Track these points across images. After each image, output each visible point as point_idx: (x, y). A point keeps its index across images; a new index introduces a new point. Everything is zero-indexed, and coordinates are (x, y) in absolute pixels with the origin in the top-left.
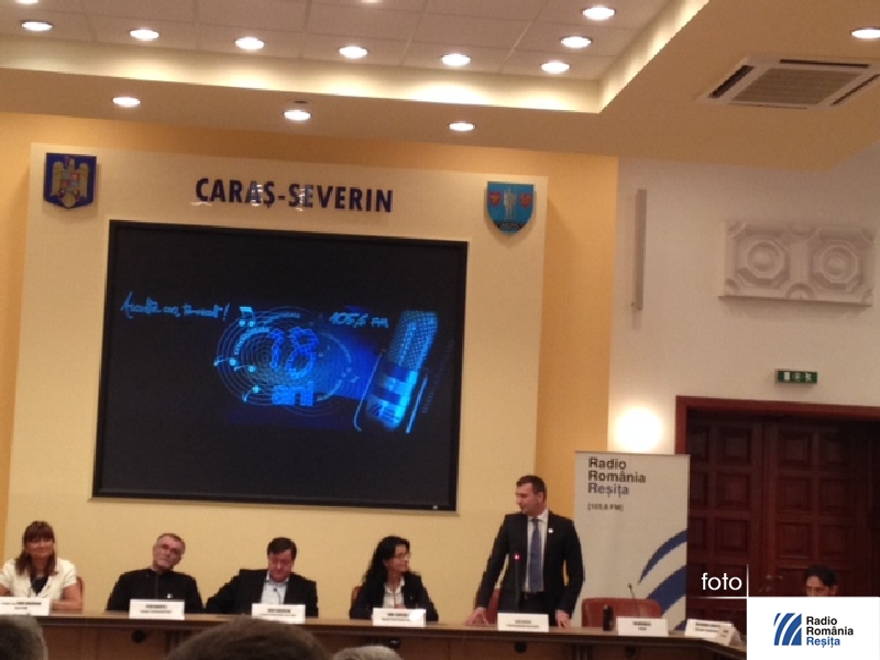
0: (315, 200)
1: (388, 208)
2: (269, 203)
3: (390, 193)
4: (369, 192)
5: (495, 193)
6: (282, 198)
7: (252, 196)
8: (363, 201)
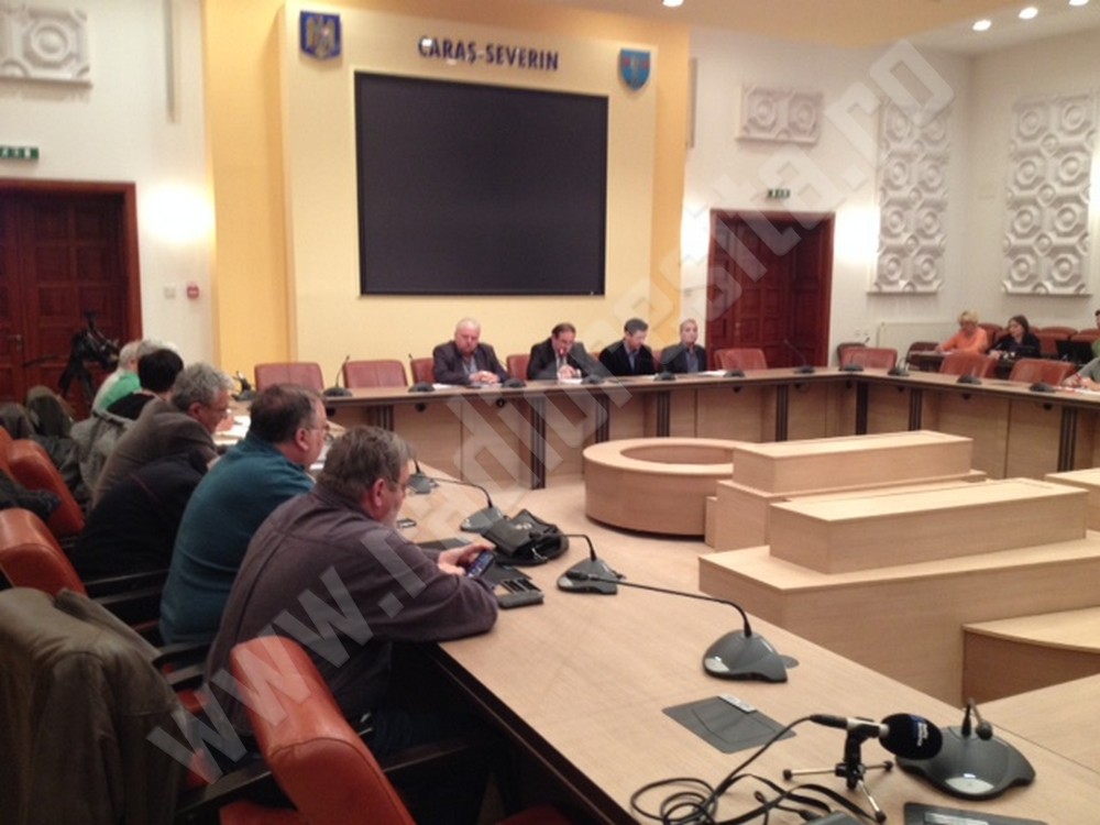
0: (505, 58)
1: (555, 66)
2: (472, 60)
3: (556, 56)
4: (542, 54)
6: (481, 56)
7: (460, 53)
8: (538, 61)
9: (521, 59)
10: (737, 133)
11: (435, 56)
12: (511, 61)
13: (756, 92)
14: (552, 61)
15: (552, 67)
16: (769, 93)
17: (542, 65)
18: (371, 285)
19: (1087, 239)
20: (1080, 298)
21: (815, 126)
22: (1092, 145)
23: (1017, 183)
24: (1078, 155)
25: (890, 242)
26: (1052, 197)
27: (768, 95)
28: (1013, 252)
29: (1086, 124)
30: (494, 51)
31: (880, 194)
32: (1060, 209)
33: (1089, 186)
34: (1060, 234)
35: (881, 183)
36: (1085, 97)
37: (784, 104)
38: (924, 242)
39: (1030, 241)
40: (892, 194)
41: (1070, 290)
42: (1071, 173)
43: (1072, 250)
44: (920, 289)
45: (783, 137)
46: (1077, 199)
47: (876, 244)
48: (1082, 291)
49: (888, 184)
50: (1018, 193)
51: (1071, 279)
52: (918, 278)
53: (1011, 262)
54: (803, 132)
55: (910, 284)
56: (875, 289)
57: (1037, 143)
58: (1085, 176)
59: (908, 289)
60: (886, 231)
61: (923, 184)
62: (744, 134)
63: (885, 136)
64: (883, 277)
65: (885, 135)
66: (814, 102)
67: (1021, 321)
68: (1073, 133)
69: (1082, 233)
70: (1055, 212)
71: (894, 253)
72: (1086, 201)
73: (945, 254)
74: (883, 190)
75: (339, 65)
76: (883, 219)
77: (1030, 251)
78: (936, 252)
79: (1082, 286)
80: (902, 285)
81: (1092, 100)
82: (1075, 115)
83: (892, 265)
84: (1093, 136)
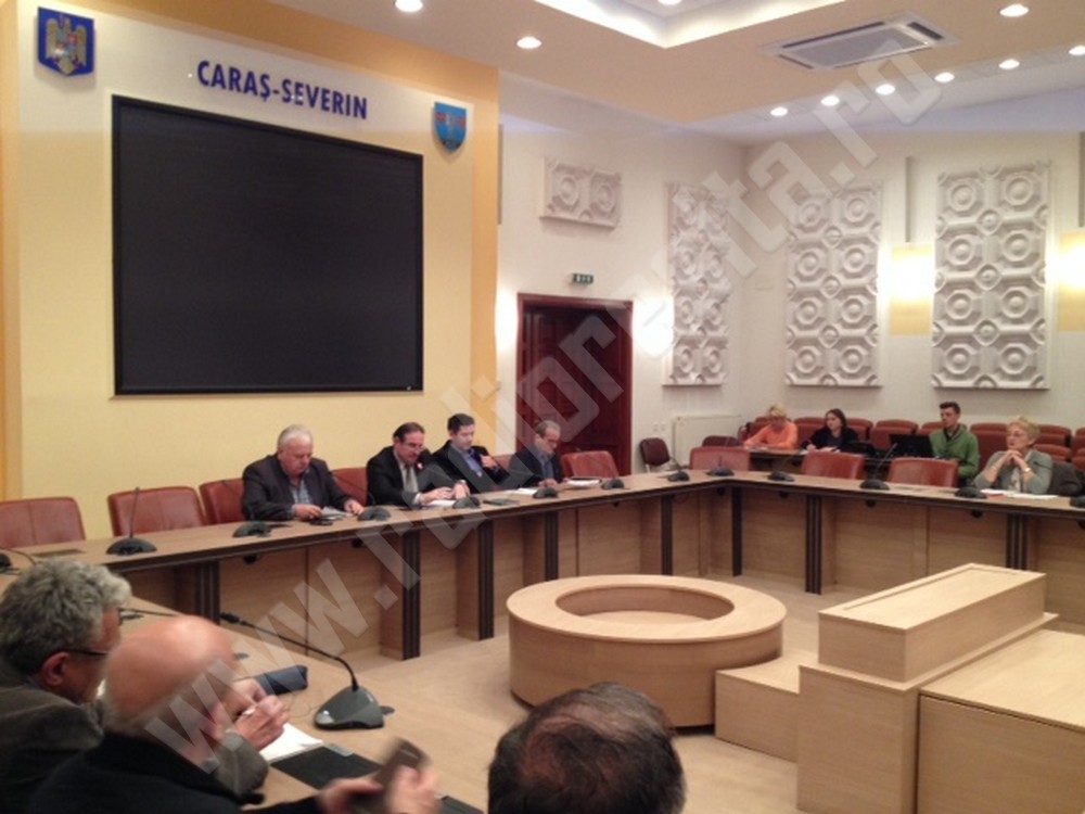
0: (304, 98)
1: (364, 114)
2: (265, 95)
3: (365, 101)
4: (348, 97)
5: (440, 112)
6: (276, 92)
7: (250, 87)
8: (344, 106)
9: (325, 100)
10: (542, 211)
11: (218, 86)
12: (312, 103)
13: (560, 168)
14: (360, 108)
15: (359, 113)
16: (571, 170)
17: (348, 113)
18: (129, 382)
19: (876, 330)
20: (871, 389)
21: (613, 210)
22: (877, 238)
23: (798, 274)
24: (861, 246)
25: (683, 332)
26: (838, 287)
27: (571, 173)
28: (797, 343)
29: (870, 216)
30: (291, 88)
31: (672, 282)
32: (845, 301)
33: (876, 277)
34: (846, 325)
35: (673, 272)
36: (868, 189)
37: (585, 183)
38: (711, 334)
39: (815, 333)
40: (682, 282)
41: (861, 382)
42: (855, 265)
43: (861, 341)
44: (710, 381)
45: (586, 219)
46: (863, 291)
47: (670, 337)
48: (873, 383)
49: (680, 272)
50: (799, 284)
51: (860, 371)
52: (707, 371)
53: (794, 354)
54: (603, 214)
55: (700, 376)
56: (671, 382)
57: (817, 235)
58: (870, 268)
59: (699, 382)
60: (680, 321)
62: (549, 213)
63: (677, 224)
64: (678, 371)
65: (675, 222)
66: (612, 183)
67: (838, 413)
68: (857, 225)
69: (870, 324)
70: (841, 304)
71: (686, 344)
72: (873, 293)
73: (728, 346)
74: (674, 278)
75: (91, 86)
76: (677, 309)
77: (815, 342)
78: (720, 344)
79: (873, 377)
80: (693, 379)
81: (874, 194)
82: (858, 207)
83: (685, 357)
84: (878, 228)
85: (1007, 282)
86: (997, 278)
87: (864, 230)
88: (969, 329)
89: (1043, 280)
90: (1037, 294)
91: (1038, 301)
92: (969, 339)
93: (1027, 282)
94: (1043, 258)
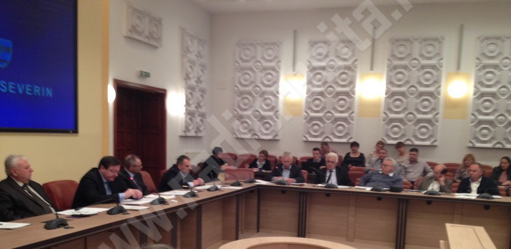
10: (125, 33)
13: (135, 10)
16: (140, 12)
19: (278, 112)
20: (276, 141)
21: (159, 38)
22: (279, 68)
23: (241, 83)
24: (272, 72)
25: (189, 108)
26: (260, 91)
27: (140, 14)
28: (240, 118)
29: (276, 57)
31: (184, 81)
32: (264, 98)
33: (279, 87)
34: (264, 110)
35: (184, 76)
36: (275, 44)
37: (147, 20)
38: (200, 110)
39: (249, 113)
40: (189, 82)
41: (271, 137)
42: (269, 81)
43: (271, 117)
44: (199, 135)
45: (147, 40)
46: (272, 94)
47: (184, 111)
48: (277, 138)
49: (187, 78)
50: (241, 88)
51: (270, 132)
52: (198, 130)
53: (239, 122)
54: (155, 39)
55: (195, 132)
56: (184, 134)
57: (250, 64)
58: (276, 83)
59: (195, 135)
60: (187, 103)
61: (199, 78)
62: (130, 34)
63: (185, 50)
64: (187, 129)
66: (159, 23)
68: (270, 61)
69: (276, 110)
70: (261, 99)
71: (190, 114)
73: (206, 117)
74: (185, 79)
77: (249, 117)
79: (276, 135)
80: (192, 133)
81: (278, 46)
82: (270, 52)
83: (189, 121)
84: (280, 63)
85: (338, 94)
86: (334, 91)
87: (273, 64)
88: (321, 115)
89: (354, 93)
90: (351, 100)
91: (352, 103)
92: (320, 119)
93: (347, 94)
94: (355, 83)
